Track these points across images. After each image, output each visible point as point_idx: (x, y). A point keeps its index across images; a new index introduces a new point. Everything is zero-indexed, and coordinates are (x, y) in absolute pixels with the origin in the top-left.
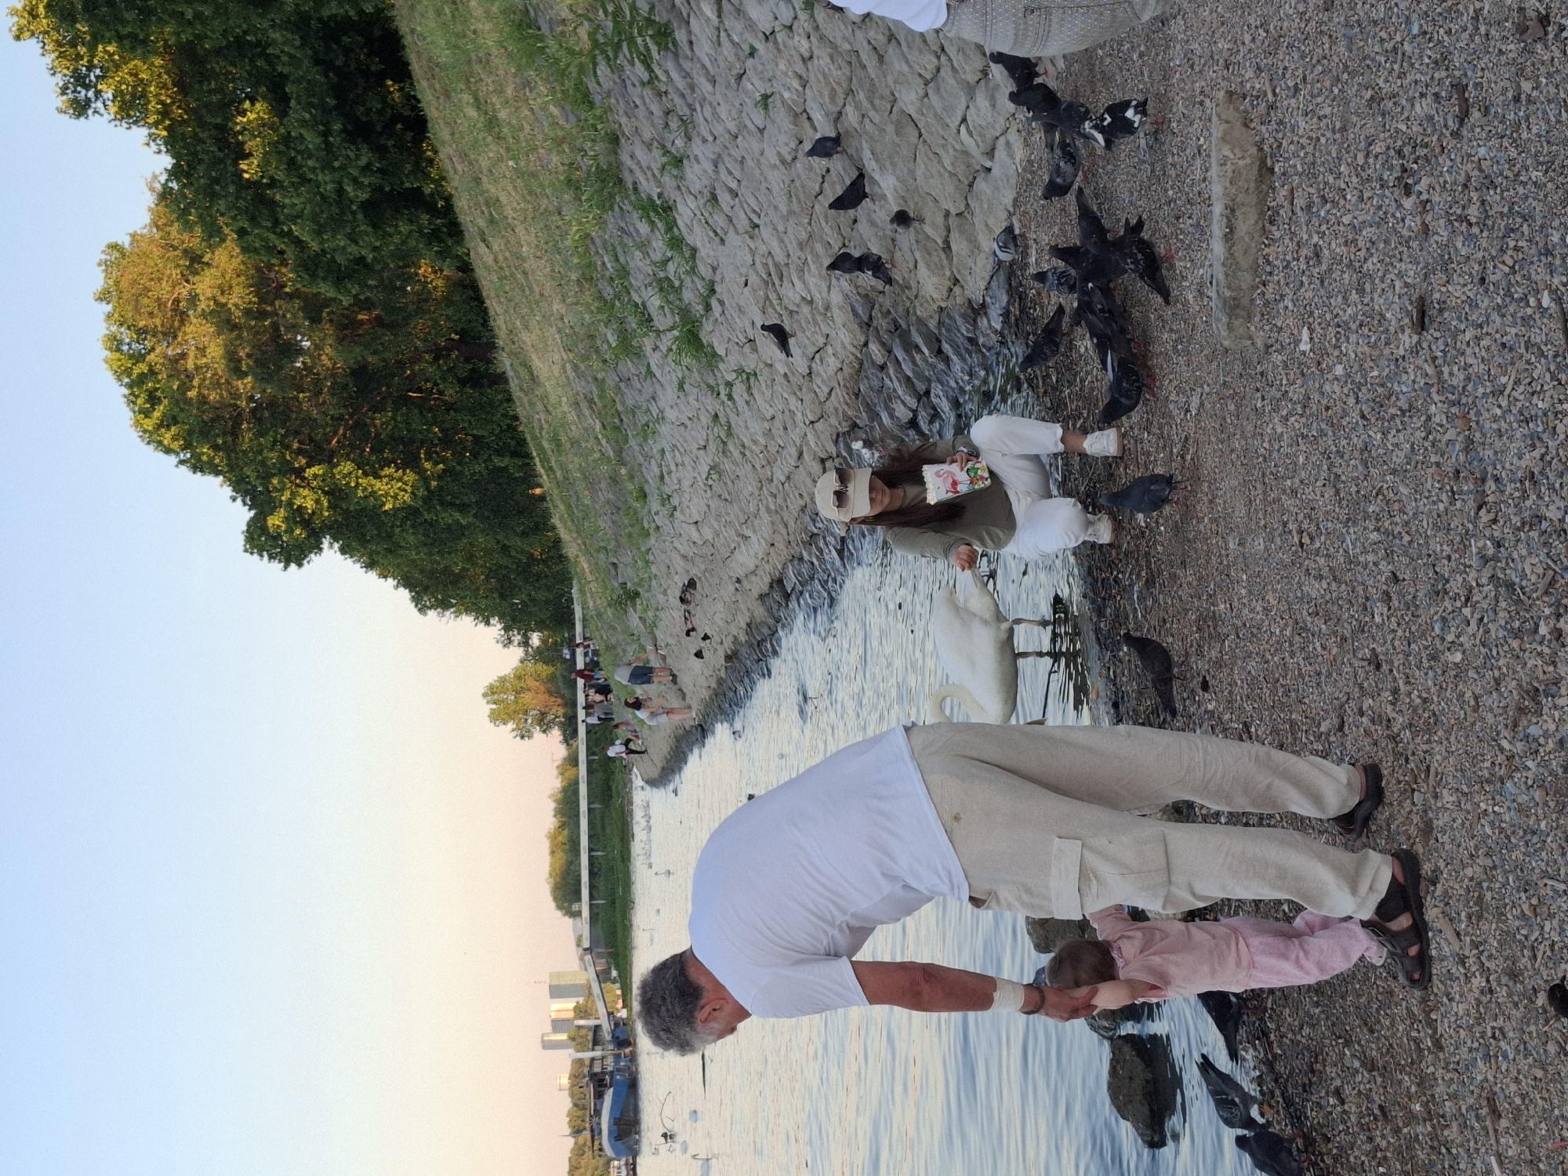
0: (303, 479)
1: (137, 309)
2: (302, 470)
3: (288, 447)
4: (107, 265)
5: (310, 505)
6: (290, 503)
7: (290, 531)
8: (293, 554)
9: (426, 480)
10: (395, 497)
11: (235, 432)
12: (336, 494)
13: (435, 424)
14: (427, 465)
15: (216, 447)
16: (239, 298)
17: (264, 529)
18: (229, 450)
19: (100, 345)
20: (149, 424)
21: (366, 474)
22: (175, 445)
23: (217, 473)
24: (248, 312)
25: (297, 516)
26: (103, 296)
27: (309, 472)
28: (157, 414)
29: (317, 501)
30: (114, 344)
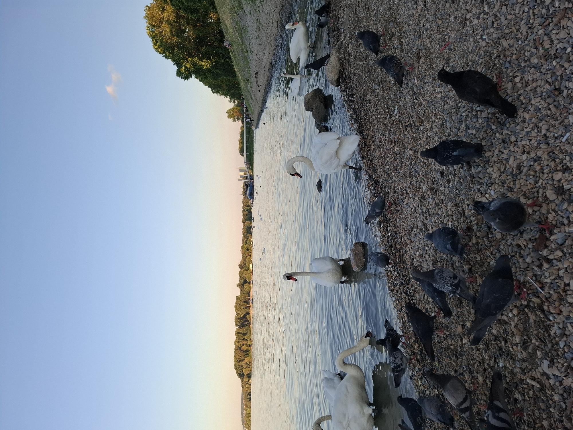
0: (188, 61)
1: (152, 21)
2: (187, 59)
3: (184, 54)
4: (146, 11)
5: (189, 67)
6: (185, 66)
7: (185, 72)
8: (186, 77)
9: (212, 63)
10: (206, 66)
11: (173, 49)
12: (194, 64)
13: (214, 50)
14: (213, 60)
15: (170, 53)
16: (172, 18)
17: (180, 72)
18: (172, 53)
19: (145, 29)
20: (156, 47)
21: (200, 61)
22: (161, 52)
23: (170, 59)
24: (174, 21)
25: (186, 69)
26: (146, 18)
27: (189, 59)
28: (157, 45)
29: (190, 66)
30: (148, 28)
